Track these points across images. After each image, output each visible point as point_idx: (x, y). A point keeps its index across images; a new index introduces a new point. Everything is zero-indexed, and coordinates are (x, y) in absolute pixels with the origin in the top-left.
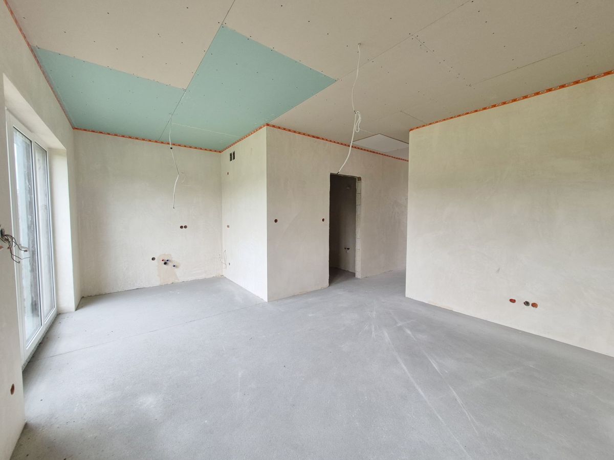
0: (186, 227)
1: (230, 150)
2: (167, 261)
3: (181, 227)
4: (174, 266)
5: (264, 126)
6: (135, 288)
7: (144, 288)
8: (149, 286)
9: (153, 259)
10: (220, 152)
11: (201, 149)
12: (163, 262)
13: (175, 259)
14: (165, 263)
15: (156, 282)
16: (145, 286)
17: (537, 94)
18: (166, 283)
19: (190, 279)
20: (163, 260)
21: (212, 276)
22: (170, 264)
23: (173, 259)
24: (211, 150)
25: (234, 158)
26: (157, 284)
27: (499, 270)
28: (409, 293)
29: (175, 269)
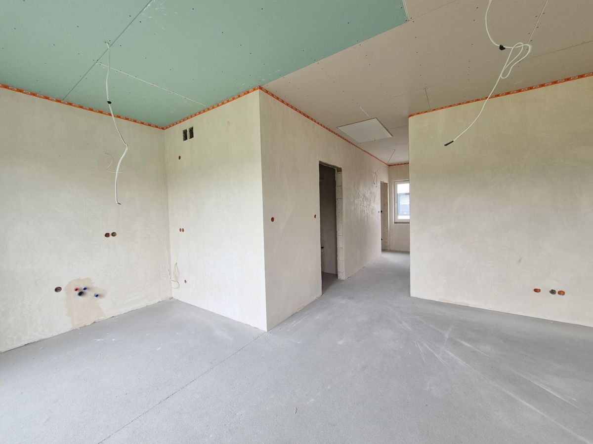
0: (114, 234)
1: (186, 125)
2: (85, 289)
3: (107, 235)
4: (97, 296)
5: (254, 90)
6: (23, 343)
7: (40, 341)
8: (50, 336)
9: (58, 289)
10: (163, 129)
11: (135, 121)
12: (77, 292)
13: (97, 284)
14: (81, 294)
15: (64, 325)
16: (44, 337)
17: (555, 83)
18: (83, 325)
19: (123, 310)
20: (76, 290)
21: (156, 301)
22: (90, 294)
23: (94, 285)
24: (150, 125)
25: (192, 136)
26: (67, 328)
27: (520, 260)
28: (414, 293)
29: (98, 300)
